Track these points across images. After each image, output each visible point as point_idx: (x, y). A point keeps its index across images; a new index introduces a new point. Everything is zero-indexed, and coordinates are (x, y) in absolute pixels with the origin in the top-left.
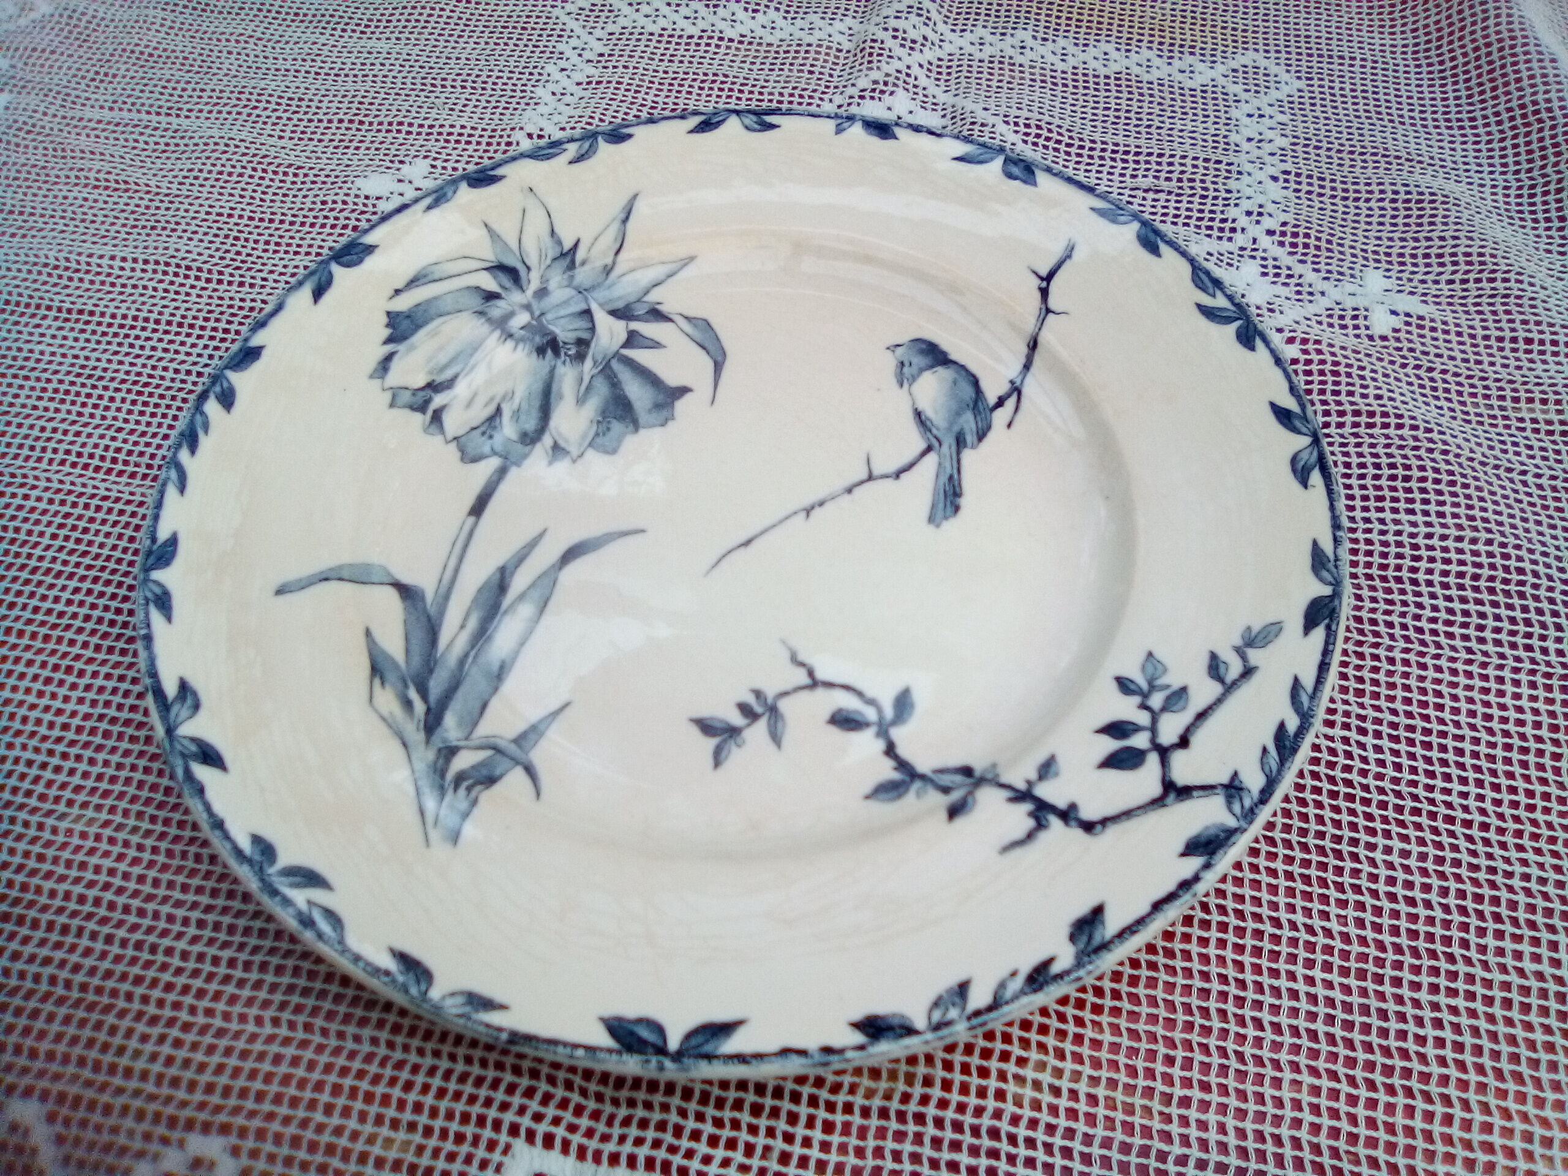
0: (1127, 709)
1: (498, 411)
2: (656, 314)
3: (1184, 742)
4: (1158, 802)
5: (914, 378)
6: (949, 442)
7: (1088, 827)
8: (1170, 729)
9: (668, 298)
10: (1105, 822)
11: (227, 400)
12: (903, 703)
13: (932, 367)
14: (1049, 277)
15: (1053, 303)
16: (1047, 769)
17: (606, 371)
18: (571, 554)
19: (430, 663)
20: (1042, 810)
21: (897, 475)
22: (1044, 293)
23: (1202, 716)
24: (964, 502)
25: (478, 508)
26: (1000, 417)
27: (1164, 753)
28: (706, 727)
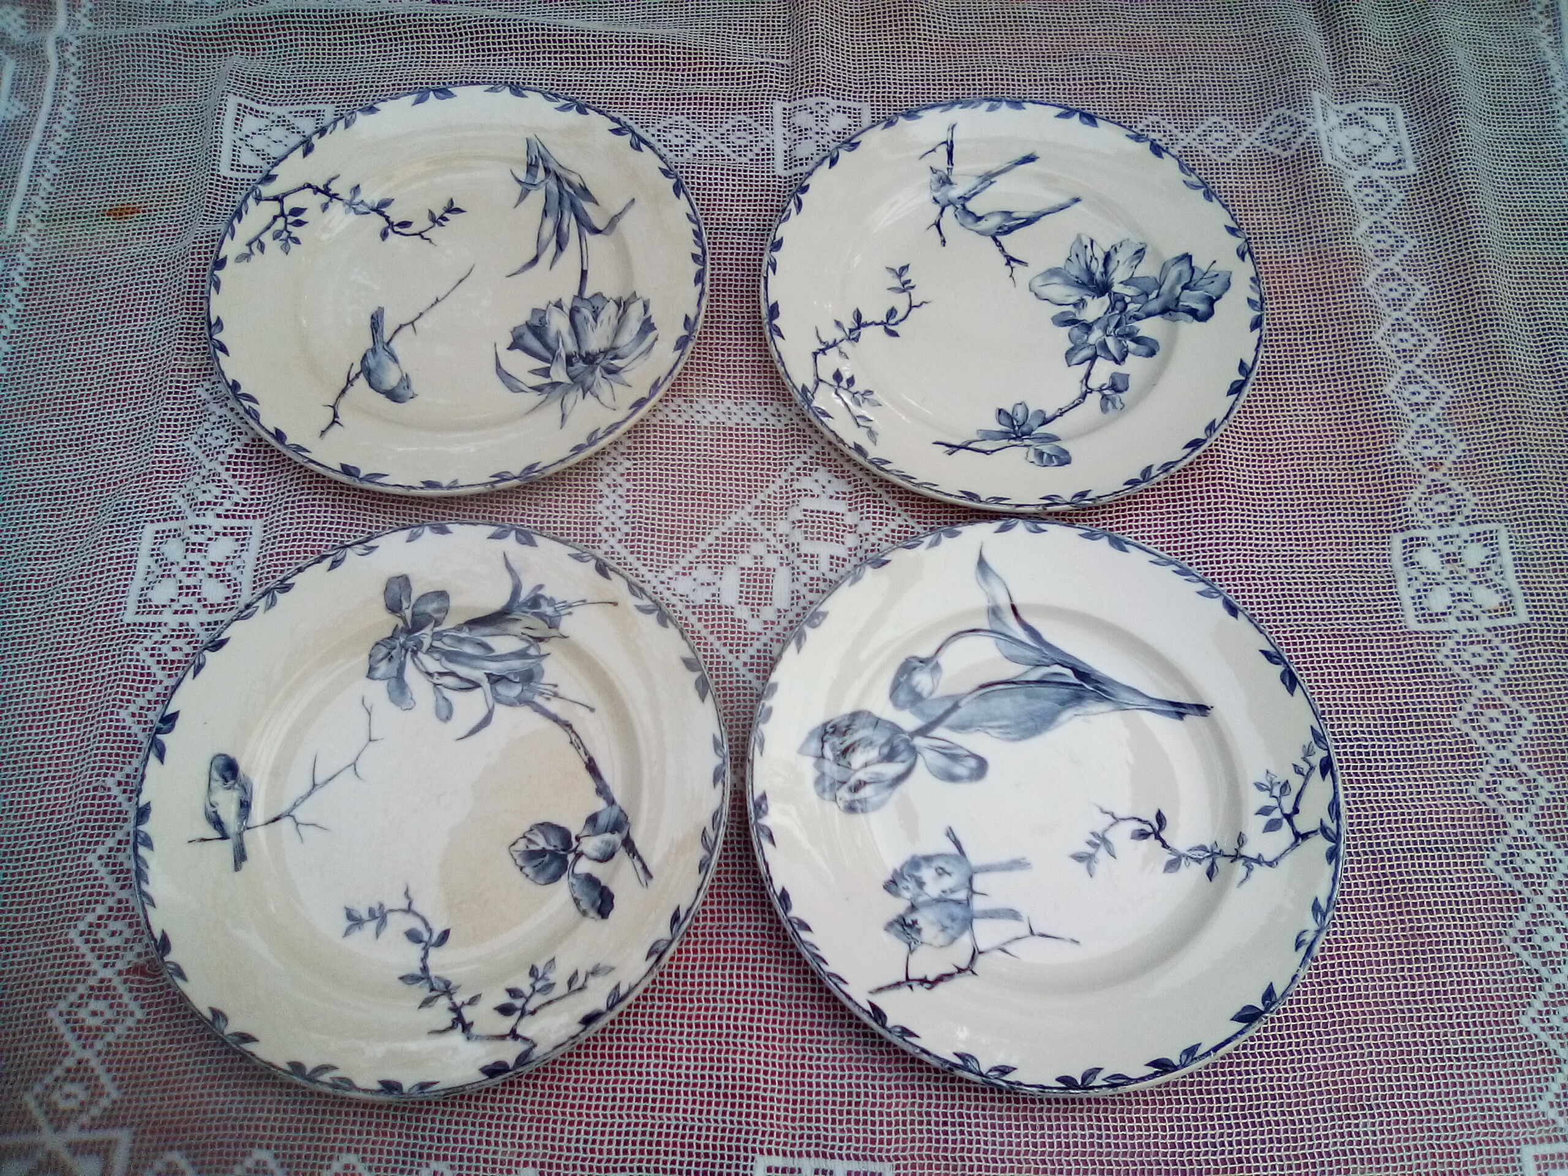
0: (296, 231)
1: (595, 320)
2: (538, 389)
3: (275, 218)
4: (285, 195)
5: (401, 380)
6: (379, 349)
7: (309, 186)
8: (280, 224)
9: (534, 398)
10: (303, 188)
12: (384, 235)
13: (393, 390)
14: (334, 422)
15: (331, 411)
16: (325, 207)
17: (553, 352)
18: (535, 260)
19: (573, 206)
20: (326, 191)
21: (401, 327)
22: (335, 415)
23: (268, 228)
24: (368, 322)
25: (584, 274)
26: (357, 368)
27: (282, 214)
28: (459, 210)
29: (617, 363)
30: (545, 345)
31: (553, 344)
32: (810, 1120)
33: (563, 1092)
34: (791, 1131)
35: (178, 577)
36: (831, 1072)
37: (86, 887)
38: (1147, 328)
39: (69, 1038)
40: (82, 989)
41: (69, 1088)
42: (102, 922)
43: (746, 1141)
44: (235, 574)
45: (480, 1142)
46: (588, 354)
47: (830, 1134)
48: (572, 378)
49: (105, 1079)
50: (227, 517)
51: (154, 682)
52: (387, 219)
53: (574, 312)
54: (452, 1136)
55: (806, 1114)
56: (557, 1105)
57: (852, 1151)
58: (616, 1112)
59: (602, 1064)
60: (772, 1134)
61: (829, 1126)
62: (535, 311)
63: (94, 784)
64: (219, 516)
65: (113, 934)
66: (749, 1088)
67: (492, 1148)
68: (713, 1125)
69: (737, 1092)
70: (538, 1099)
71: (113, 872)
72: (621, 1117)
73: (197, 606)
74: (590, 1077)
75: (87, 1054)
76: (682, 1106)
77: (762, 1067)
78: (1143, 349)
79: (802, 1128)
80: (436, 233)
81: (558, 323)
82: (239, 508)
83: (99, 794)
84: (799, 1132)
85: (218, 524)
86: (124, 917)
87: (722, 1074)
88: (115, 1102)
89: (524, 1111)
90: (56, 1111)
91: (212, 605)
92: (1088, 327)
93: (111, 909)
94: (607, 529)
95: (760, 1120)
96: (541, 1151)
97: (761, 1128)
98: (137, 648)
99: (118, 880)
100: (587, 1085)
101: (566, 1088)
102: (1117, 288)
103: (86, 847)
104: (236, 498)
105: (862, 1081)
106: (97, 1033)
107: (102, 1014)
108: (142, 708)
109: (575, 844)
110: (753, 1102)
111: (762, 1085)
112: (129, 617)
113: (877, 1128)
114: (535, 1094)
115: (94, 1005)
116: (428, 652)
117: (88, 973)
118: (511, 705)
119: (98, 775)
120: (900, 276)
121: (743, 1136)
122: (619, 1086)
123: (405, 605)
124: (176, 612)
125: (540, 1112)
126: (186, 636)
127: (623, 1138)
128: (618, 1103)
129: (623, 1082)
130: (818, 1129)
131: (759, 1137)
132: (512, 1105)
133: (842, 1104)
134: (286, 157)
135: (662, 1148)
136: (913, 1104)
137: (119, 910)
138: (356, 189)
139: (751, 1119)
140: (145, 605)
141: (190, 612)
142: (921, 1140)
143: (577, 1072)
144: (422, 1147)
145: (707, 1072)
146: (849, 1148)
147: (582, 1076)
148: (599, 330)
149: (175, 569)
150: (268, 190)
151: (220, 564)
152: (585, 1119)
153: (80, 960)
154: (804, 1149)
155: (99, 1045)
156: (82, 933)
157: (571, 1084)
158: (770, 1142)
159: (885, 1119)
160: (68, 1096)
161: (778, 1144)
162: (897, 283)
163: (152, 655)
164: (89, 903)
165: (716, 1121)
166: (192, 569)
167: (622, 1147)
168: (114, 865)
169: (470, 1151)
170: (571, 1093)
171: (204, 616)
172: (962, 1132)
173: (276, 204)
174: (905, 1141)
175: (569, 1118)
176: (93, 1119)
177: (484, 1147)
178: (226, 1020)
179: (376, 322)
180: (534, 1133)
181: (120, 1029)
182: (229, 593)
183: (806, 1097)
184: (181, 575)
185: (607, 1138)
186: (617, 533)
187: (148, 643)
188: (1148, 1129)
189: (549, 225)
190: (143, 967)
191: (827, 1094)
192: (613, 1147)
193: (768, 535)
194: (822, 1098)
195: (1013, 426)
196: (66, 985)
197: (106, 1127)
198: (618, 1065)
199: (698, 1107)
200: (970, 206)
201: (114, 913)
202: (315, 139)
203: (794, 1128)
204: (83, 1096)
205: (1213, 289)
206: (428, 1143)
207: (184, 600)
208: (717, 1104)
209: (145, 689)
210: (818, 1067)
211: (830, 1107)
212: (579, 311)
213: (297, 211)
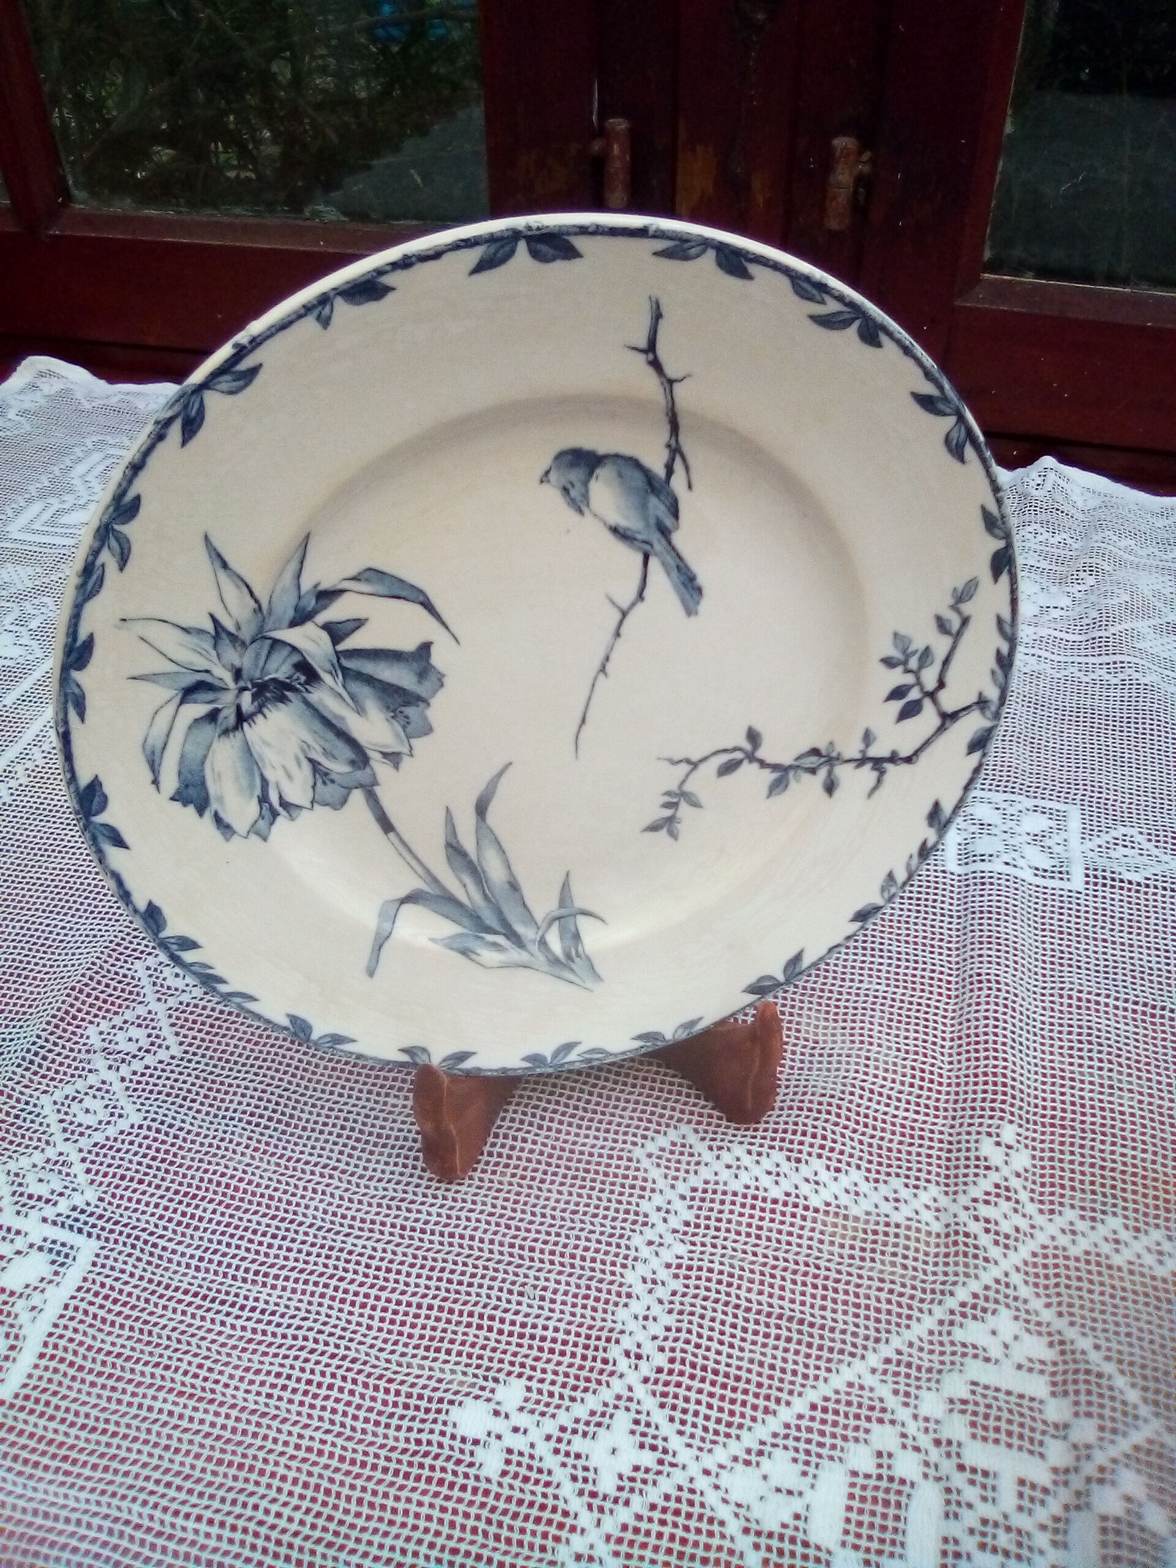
29: (196, 710)
30: (370, 680)
31: (356, 687)
46: (283, 699)
48: (276, 643)
52: (763, 764)
53: (360, 757)
62: (427, 730)
80: (672, 778)
81: (372, 728)
134: (967, 788)
138: (830, 787)
148: (293, 748)
150: (973, 724)
173: (949, 706)
189: (495, 871)
202: (931, 835)
212: (352, 763)
213: (910, 711)
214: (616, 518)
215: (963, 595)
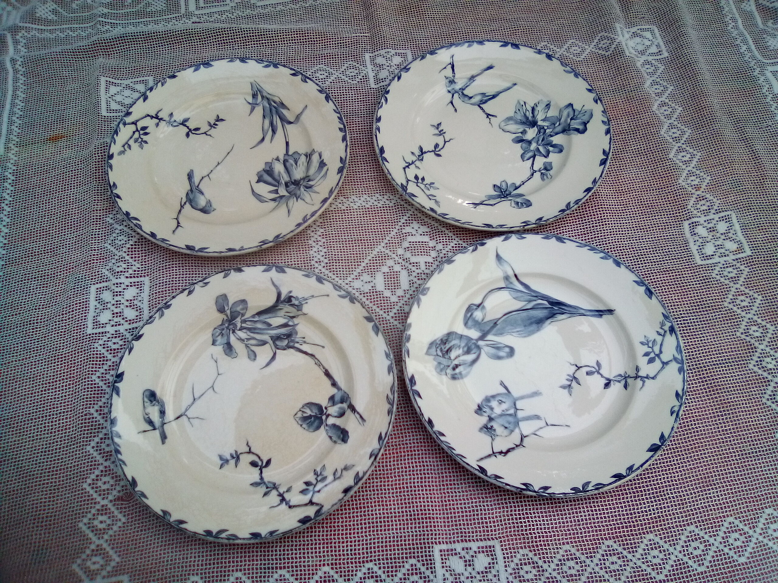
0: (145, 138)
1: (296, 164)
2: (274, 200)
3: (134, 132)
4: (137, 121)
5: (207, 203)
6: (194, 189)
7: (148, 115)
8: (137, 135)
9: (273, 204)
10: (146, 117)
11: (340, 129)
12: (188, 135)
13: (204, 208)
14: (178, 226)
15: (176, 221)
16: (157, 125)
17: (278, 182)
18: (263, 139)
19: (277, 113)
20: (157, 117)
21: (203, 178)
22: (178, 223)
23: (131, 138)
24: (186, 177)
25: (287, 144)
26: (184, 200)
27: (137, 130)
28: (222, 120)
29: (311, 183)
30: (274, 179)
31: (277, 178)
32: (456, 525)
33: (337, 528)
34: (448, 532)
35: (112, 309)
36: (463, 502)
37: (88, 462)
38: (557, 140)
39: (91, 535)
40: (93, 511)
41: (94, 559)
42: (99, 478)
43: (428, 539)
44: (139, 304)
45: (300, 558)
46: (295, 181)
47: (467, 530)
48: (289, 193)
49: (111, 552)
50: (131, 277)
51: (107, 360)
52: (188, 127)
53: (285, 162)
54: (286, 556)
55: (454, 523)
56: (335, 535)
57: (479, 537)
58: (364, 534)
59: (353, 513)
60: (439, 534)
61: (466, 527)
62: (266, 163)
63: (85, 413)
64: (127, 277)
65: (105, 483)
66: (426, 514)
67: (307, 560)
68: (411, 534)
69: (420, 516)
70: (325, 533)
71: (100, 454)
72: (366, 536)
73: (122, 322)
74: (348, 519)
75: (101, 542)
76: (394, 527)
77: (430, 504)
78: (556, 150)
79: (453, 530)
80: (213, 132)
81: (279, 168)
82: (136, 273)
83: (88, 417)
84: (452, 532)
85: (127, 282)
86: (109, 474)
87: (411, 509)
88: (118, 563)
89: (319, 540)
90: (90, 571)
91: (130, 320)
92: (530, 142)
93: (102, 471)
94: (317, 262)
95: (433, 528)
96: (330, 558)
97: (434, 532)
98: (96, 345)
99: (103, 457)
100: (348, 523)
101: (338, 526)
102: (540, 123)
103: (85, 443)
104: (134, 268)
105: (478, 504)
106: (104, 531)
107: (105, 522)
108: (103, 373)
109: (325, 411)
110: (428, 520)
111: (431, 512)
112: (90, 331)
113: (489, 525)
114: (323, 531)
115: (101, 518)
116: (239, 330)
117: (95, 503)
118: (284, 349)
119: (86, 408)
120: (438, 128)
121: (426, 537)
122: (363, 522)
123: (226, 308)
124: (113, 326)
125: (327, 539)
126: (119, 337)
127: (369, 546)
128: (364, 530)
129: (365, 519)
130: (461, 529)
131: (434, 537)
132: (313, 538)
133: (470, 516)
134: (135, 103)
135: (388, 548)
136: (504, 512)
137: (106, 471)
138: (171, 115)
139: (429, 529)
140: (97, 324)
141: (119, 325)
142: (510, 528)
143: (342, 518)
144: (272, 564)
145: (404, 510)
146: (477, 536)
147: (345, 520)
148: (299, 169)
149: (109, 305)
150: (128, 120)
151: (131, 300)
152: (349, 540)
153: (91, 498)
154: (456, 539)
155: (106, 537)
156: (90, 485)
157: (340, 524)
158: (439, 538)
159: (492, 520)
160: (94, 563)
161: (443, 538)
162: (437, 132)
163: (104, 348)
164: (91, 470)
165: (412, 532)
166: (118, 304)
167: (369, 550)
168: (100, 450)
169: (296, 563)
170: (341, 528)
171: (127, 326)
172: (529, 521)
173: (133, 126)
174: (502, 529)
175: (341, 540)
176: (109, 572)
177: (303, 560)
178: (170, 515)
179: (190, 176)
180: (326, 549)
181: (115, 528)
182: (137, 313)
183: (453, 515)
184: (113, 308)
185: (361, 547)
186: (322, 263)
187: (101, 342)
188: (615, 508)
189: (267, 122)
190: (122, 497)
191: (462, 512)
192: (365, 551)
193: (394, 256)
194: (461, 514)
195: (502, 192)
196: (85, 510)
197: (116, 575)
198: (361, 512)
199: (402, 526)
200: (465, 92)
201: (104, 473)
202: (148, 93)
203: (449, 530)
204: (102, 562)
205: (585, 118)
206: (275, 562)
207: (116, 320)
208: (411, 524)
209: (103, 364)
210: (456, 500)
211: (465, 518)
212: (287, 161)
213: (144, 128)
214: (202, 197)
215: (122, 153)
